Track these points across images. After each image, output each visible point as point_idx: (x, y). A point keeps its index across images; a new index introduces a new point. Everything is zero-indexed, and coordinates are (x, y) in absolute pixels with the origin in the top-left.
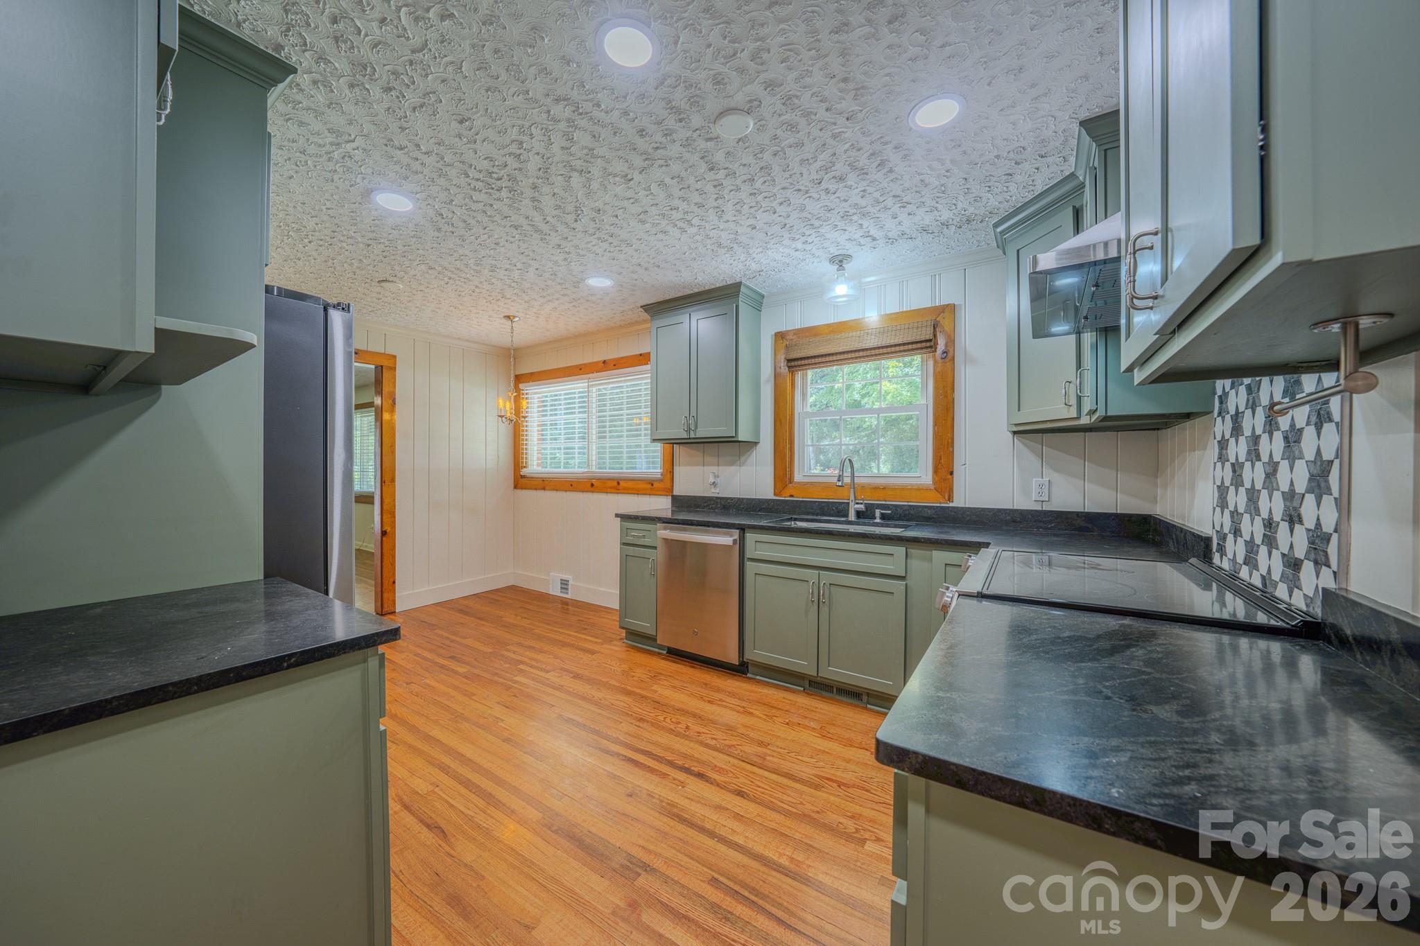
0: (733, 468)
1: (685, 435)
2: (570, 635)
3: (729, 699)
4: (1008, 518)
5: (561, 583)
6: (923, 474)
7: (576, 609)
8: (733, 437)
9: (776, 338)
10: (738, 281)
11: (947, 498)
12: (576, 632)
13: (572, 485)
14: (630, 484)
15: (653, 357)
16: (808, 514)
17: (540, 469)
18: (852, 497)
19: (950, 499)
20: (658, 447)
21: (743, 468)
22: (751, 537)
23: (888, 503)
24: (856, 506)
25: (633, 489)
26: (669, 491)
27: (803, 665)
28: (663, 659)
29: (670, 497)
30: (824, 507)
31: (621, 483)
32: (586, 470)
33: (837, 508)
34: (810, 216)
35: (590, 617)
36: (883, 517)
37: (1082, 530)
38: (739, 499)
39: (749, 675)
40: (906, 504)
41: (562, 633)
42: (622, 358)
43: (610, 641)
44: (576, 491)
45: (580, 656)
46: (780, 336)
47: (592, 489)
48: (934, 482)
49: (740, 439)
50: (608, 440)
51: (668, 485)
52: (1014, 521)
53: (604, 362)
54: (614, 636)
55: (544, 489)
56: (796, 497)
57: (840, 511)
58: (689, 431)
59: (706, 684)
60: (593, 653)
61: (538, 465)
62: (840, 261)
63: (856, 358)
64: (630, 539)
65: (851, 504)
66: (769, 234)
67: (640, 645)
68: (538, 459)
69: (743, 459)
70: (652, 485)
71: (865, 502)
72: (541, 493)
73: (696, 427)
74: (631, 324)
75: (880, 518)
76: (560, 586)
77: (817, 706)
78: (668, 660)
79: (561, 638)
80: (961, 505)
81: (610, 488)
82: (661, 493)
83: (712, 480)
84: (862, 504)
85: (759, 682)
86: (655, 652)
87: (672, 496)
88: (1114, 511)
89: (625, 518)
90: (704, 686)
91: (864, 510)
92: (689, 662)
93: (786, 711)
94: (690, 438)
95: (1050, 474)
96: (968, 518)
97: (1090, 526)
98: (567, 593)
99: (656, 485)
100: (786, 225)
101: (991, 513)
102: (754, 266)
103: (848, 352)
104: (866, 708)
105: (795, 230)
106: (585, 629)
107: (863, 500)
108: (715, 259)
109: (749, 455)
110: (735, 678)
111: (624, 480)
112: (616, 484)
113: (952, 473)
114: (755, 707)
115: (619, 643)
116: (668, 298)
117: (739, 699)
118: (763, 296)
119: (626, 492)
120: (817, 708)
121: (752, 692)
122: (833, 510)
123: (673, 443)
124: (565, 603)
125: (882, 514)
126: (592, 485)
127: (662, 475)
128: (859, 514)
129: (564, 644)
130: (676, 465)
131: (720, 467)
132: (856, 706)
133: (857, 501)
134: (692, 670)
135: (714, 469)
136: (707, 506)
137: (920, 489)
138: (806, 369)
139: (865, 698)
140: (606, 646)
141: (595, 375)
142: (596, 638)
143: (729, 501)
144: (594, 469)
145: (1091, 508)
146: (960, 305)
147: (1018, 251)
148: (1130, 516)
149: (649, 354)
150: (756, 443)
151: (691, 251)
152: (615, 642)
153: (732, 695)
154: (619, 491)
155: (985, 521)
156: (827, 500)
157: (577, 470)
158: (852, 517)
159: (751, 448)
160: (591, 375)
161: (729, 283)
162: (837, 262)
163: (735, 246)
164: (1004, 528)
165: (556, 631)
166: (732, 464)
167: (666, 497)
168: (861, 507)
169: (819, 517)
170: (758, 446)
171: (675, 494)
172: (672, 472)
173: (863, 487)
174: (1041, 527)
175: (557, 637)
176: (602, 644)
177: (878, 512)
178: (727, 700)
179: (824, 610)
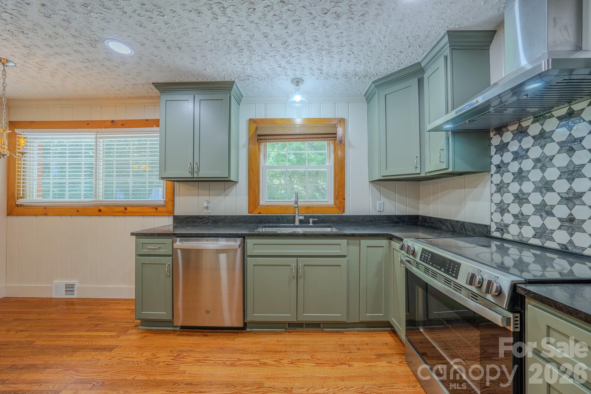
0: (220, 198)
1: (190, 176)
2: (80, 337)
3: (245, 357)
4: (369, 219)
5: (66, 287)
6: (329, 200)
7: (85, 307)
8: (227, 178)
9: (249, 122)
10: (233, 80)
11: (342, 211)
12: (87, 331)
13: (78, 211)
14: (136, 209)
15: (162, 123)
16: (270, 223)
17: (41, 199)
18: (297, 213)
19: (344, 212)
20: (162, 183)
21: (228, 198)
22: (250, 242)
23: (313, 215)
24: (300, 217)
25: (139, 212)
26: (171, 213)
27: (287, 316)
28: (179, 335)
29: (172, 217)
30: (280, 218)
31: (128, 208)
32: (93, 200)
33: (287, 219)
34: (303, 41)
35: (101, 311)
36: (314, 222)
37: (397, 223)
38: (225, 216)
39: (248, 330)
40: (323, 215)
41: (71, 336)
42: (130, 120)
43: (125, 331)
44: (83, 215)
45: (96, 358)
46: (252, 121)
47: (99, 213)
48: (335, 204)
49: (231, 180)
50: (115, 178)
51: (170, 209)
52: (371, 221)
53: (112, 121)
54: (127, 325)
55: (46, 215)
56: (263, 214)
57: (290, 221)
58: (192, 172)
59: (222, 348)
60: (111, 349)
61: (38, 196)
62: (298, 82)
63: (298, 138)
64: (145, 251)
65: (297, 216)
66: (272, 47)
67: (155, 328)
68: (38, 191)
69: (227, 192)
70: (157, 209)
71: (304, 215)
72: (44, 218)
73: (199, 170)
74: (138, 98)
75: (312, 223)
76: (64, 289)
77: (299, 340)
78: (183, 335)
79: (71, 343)
80: (348, 214)
81: (118, 212)
82: (165, 214)
83: (205, 205)
84: (302, 216)
85: (256, 333)
86: (171, 330)
87: (174, 216)
88: (406, 214)
89: (138, 235)
90: (221, 350)
91: (303, 219)
92: (200, 332)
93: (285, 351)
94: (193, 178)
95: (384, 200)
96: (352, 220)
97: (399, 221)
98: (73, 294)
99: (159, 209)
100: (286, 42)
101: (362, 218)
102: (249, 71)
103: (294, 135)
104: (323, 332)
105: (288, 49)
106: (98, 324)
107: (304, 214)
108: (227, 56)
109: (232, 190)
110: (239, 335)
111: (130, 206)
112: (123, 209)
113: (344, 199)
114: (265, 357)
115: (135, 331)
116: (177, 80)
117: (251, 353)
118: (243, 96)
119: (132, 214)
120: (300, 342)
121: (256, 343)
122: (285, 220)
123: (174, 181)
124: (70, 303)
125: (313, 221)
126: (100, 210)
127: (165, 202)
128: (301, 221)
129: (76, 349)
130: (176, 196)
131: (210, 197)
132: (318, 332)
133: (299, 215)
134: (206, 338)
135: (207, 198)
136: (202, 221)
137: (329, 207)
138: (266, 142)
139: (322, 326)
140: (123, 337)
141: (103, 129)
142: (111, 331)
143: (218, 218)
144: (101, 199)
145: (398, 213)
146: (347, 120)
147: (385, 95)
148: (412, 216)
149: (158, 120)
150: (236, 182)
151: (213, 41)
152: (130, 331)
153: (244, 351)
154: (127, 214)
155: (359, 221)
156: (281, 215)
157: (83, 199)
158: (297, 223)
159: (233, 185)
160: (98, 130)
161: (226, 80)
162: (295, 82)
163: (245, 48)
164: (367, 224)
165: (63, 336)
166: (220, 195)
167: (168, 217)
168: (302, 218)
169: (276, 225)
170: (238, 185)
171: (175, 214)
172: (173, 200)
173: (302, 207)
174: (382, 223)
175: (66, 343)
176: (119, 337)
177: (311, 220)
178: (244, 358)
179: (301, 281)
